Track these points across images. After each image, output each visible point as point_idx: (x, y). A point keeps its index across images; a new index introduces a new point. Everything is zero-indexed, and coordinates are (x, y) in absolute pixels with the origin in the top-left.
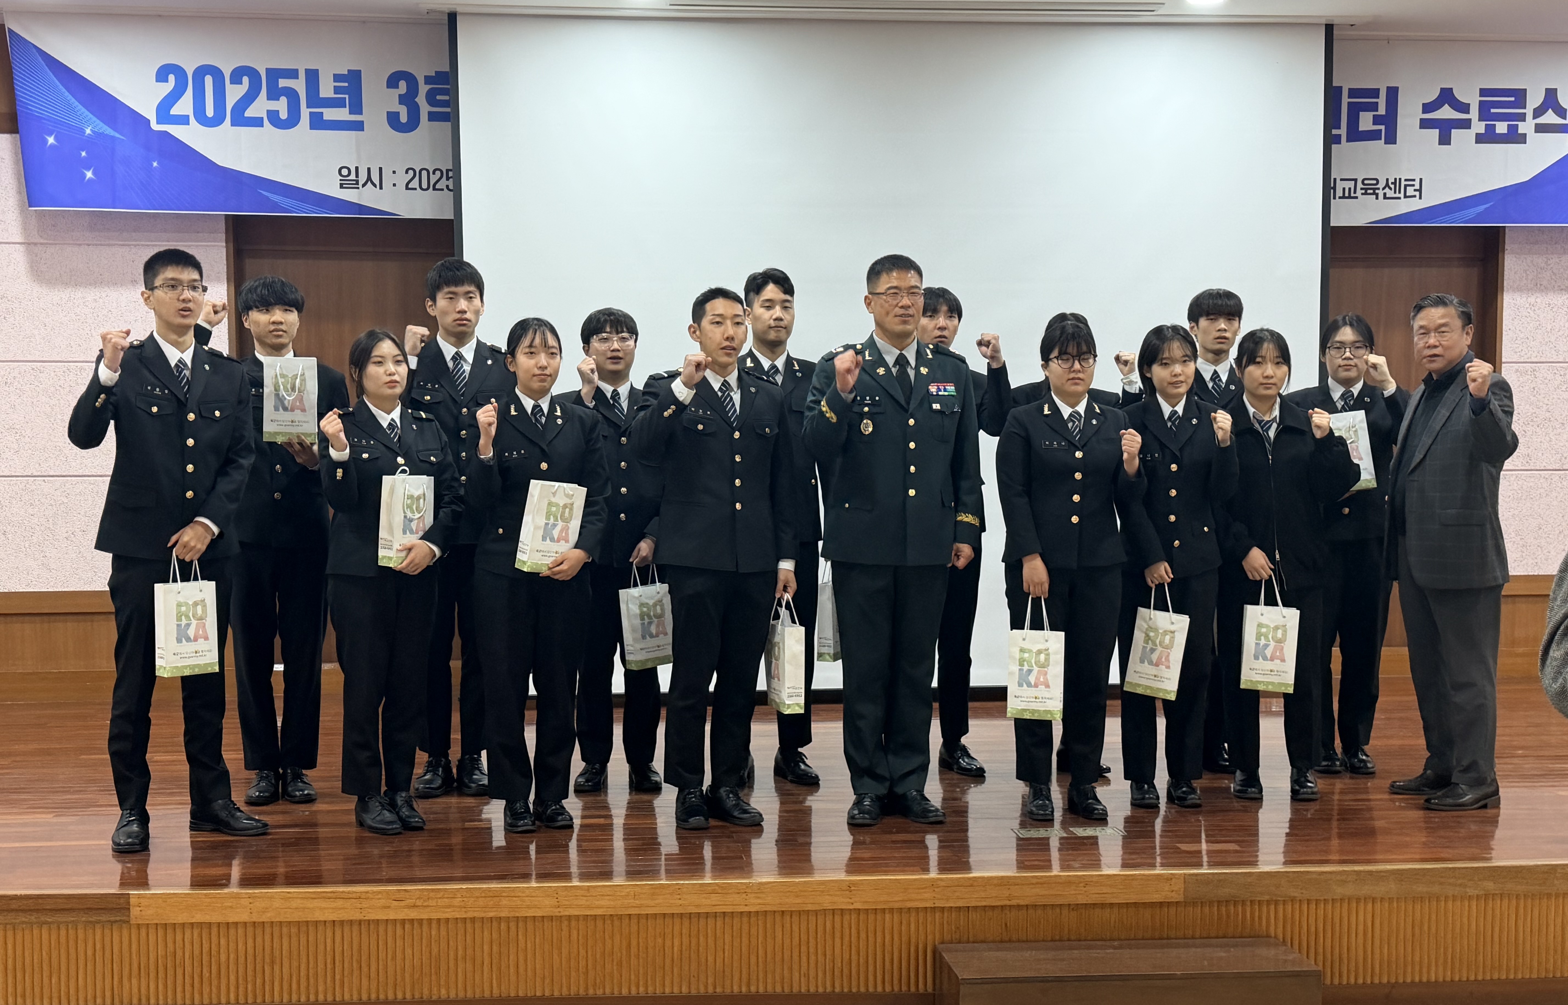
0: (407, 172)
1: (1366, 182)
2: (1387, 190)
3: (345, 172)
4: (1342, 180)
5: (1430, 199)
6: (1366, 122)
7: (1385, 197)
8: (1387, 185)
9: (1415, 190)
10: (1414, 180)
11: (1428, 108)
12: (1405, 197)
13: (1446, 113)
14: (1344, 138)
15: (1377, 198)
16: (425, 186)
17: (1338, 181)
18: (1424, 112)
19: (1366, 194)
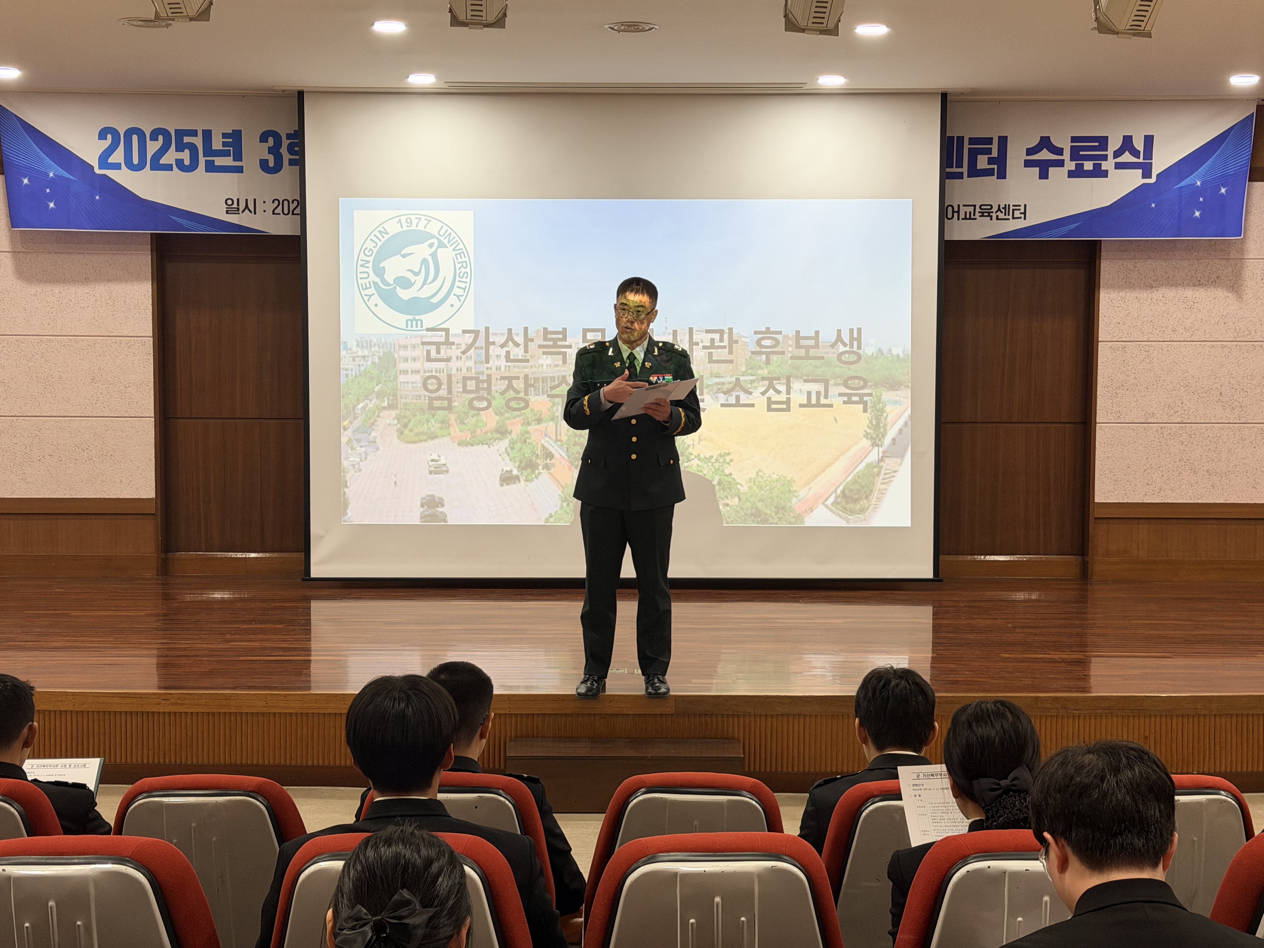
0: (273, 202)
1: (983, 207)
2: (999, 213)
3: (229, 202)
4: (964, 206)
5: (1033, 220)
6: (982, 162)
7: (997, 218)
8: (999, 210)
9: (1021, 213)
10: (1020, 206)
11: (1030, 152)
12: (1013, 218)
13: (1045, 155)
14: (965, 175)
15: (991, 219)
16: (286, 211)
17: (961, 207)
18: (1027, 155)
19: (982, 216)
